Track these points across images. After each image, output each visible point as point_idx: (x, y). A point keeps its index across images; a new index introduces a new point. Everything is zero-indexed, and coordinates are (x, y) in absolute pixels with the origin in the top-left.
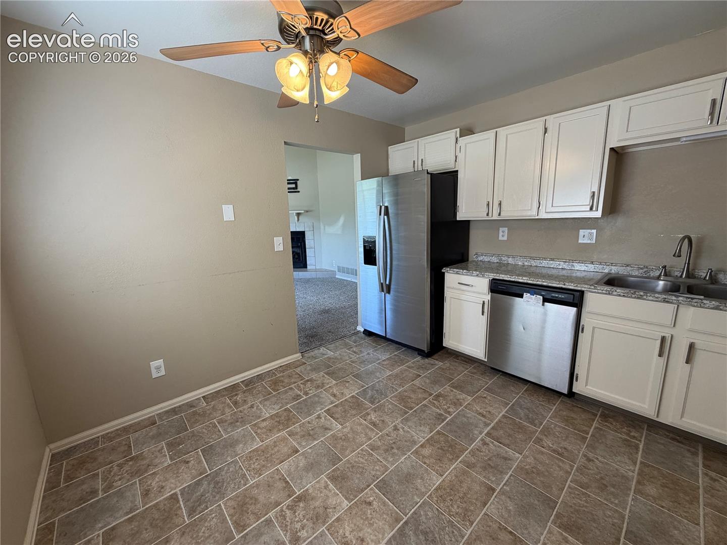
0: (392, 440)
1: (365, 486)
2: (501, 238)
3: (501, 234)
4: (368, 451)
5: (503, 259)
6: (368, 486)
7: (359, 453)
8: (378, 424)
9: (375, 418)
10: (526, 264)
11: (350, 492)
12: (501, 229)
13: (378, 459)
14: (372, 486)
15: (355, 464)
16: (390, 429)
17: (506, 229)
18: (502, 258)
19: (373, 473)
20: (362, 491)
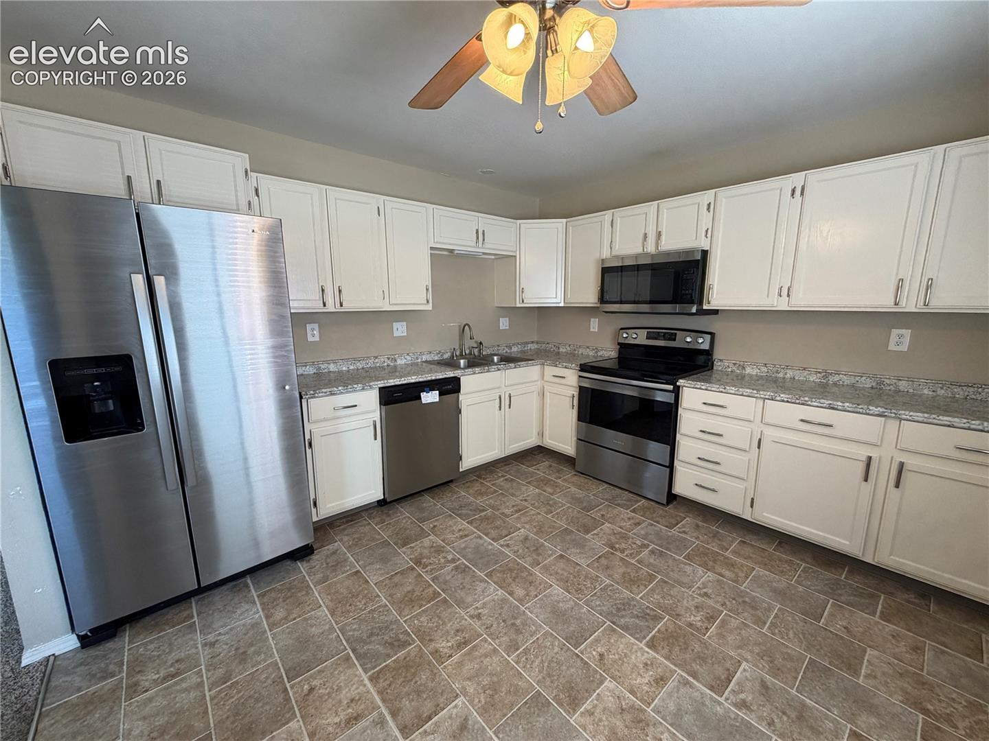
0: (499, 624)
1: (579, 660)
2: (310, 339)
3: (309, 333)
4: (518, 655)
5: (323, 366)
6: (578, 656)
7: (524, 667)
8: (465, 638)
9: (448, 641)
10: (352, 367)
11: (591, 679)
12: (309, 327)
13: (534, 642)
14: (576, 651)
15: (545, 672)
16: (477, 625)
17: (316, 326)
18: (320, 365)
19: (556, 649)
20: (586, 663)
